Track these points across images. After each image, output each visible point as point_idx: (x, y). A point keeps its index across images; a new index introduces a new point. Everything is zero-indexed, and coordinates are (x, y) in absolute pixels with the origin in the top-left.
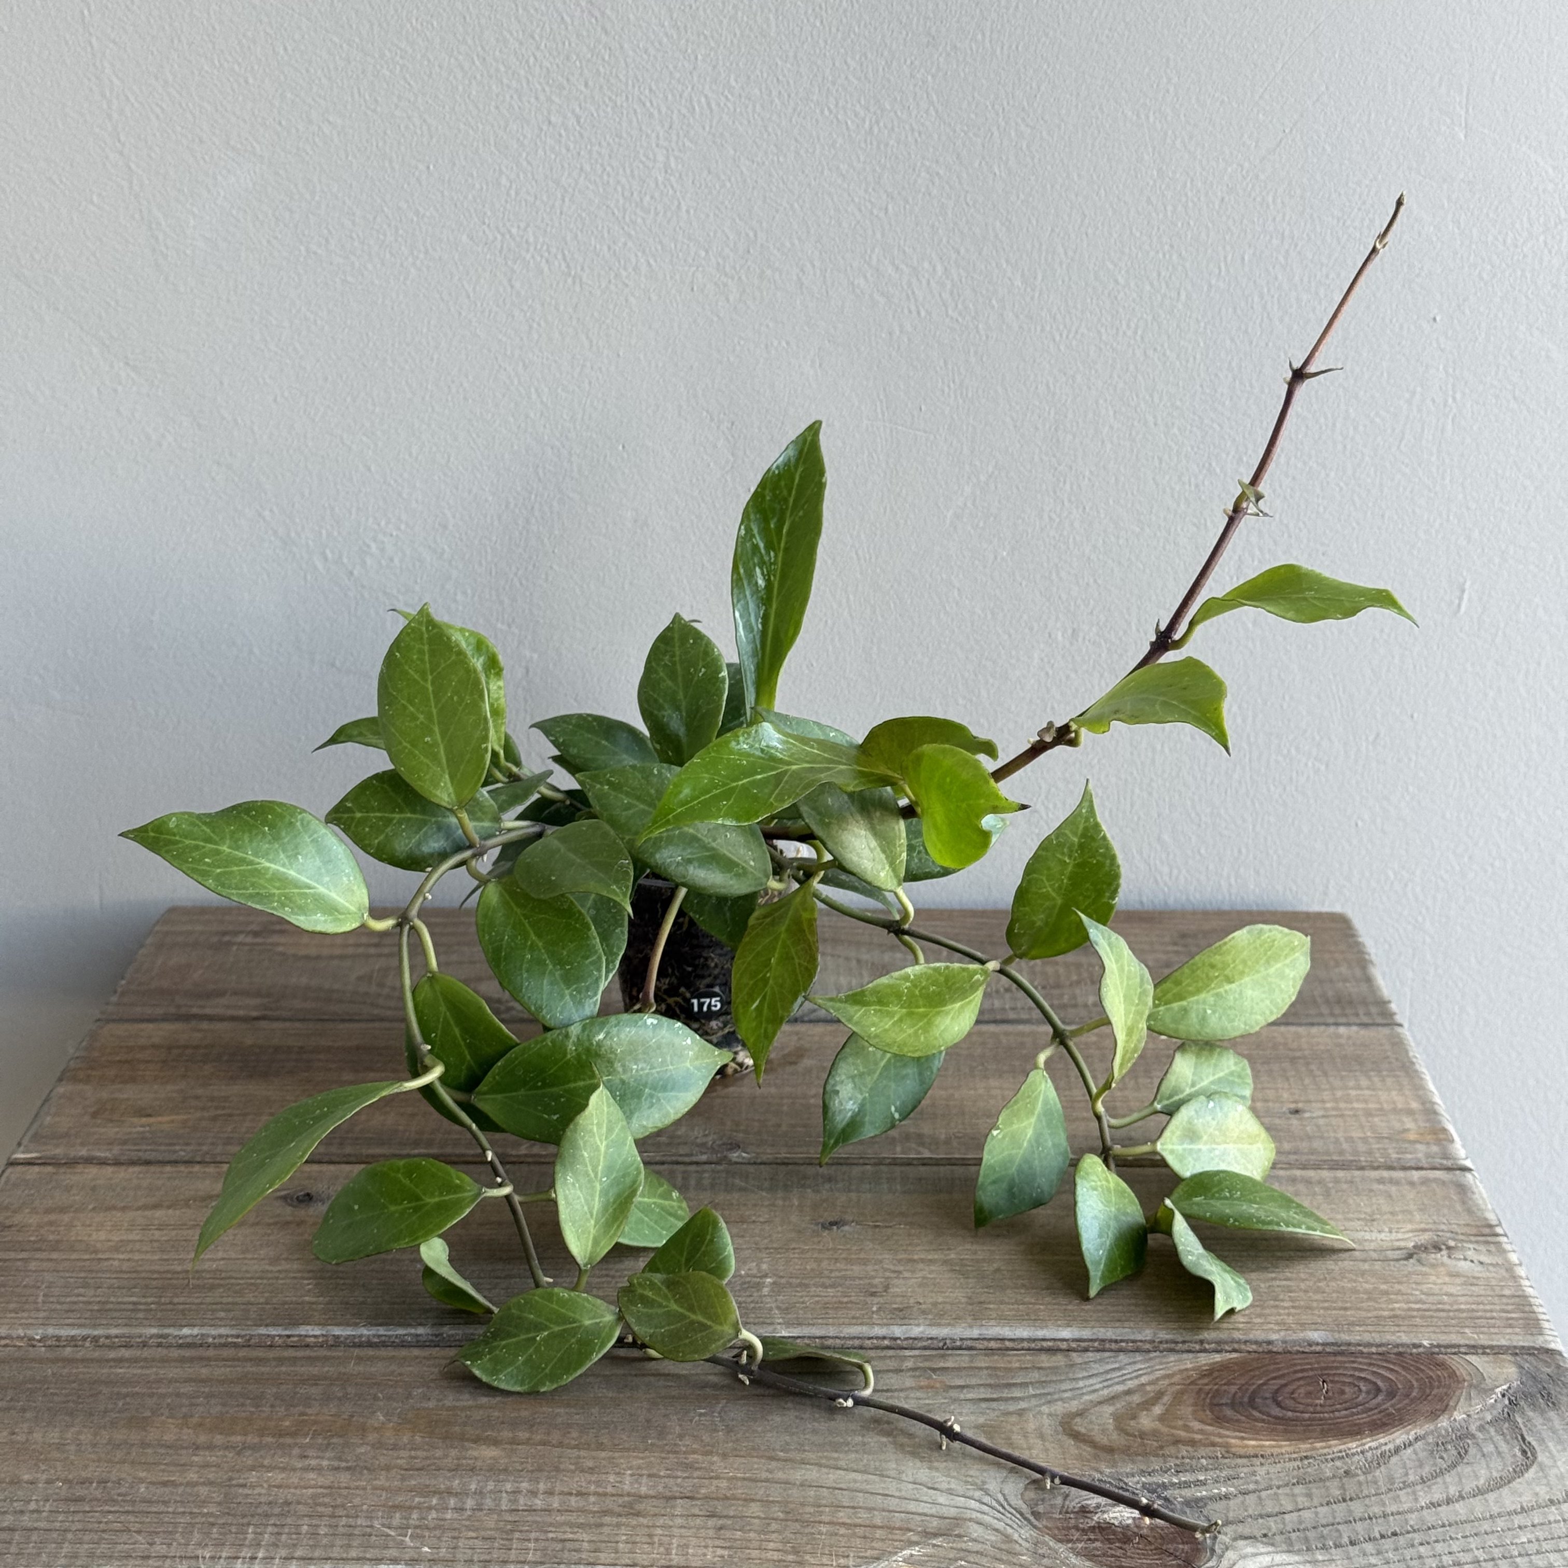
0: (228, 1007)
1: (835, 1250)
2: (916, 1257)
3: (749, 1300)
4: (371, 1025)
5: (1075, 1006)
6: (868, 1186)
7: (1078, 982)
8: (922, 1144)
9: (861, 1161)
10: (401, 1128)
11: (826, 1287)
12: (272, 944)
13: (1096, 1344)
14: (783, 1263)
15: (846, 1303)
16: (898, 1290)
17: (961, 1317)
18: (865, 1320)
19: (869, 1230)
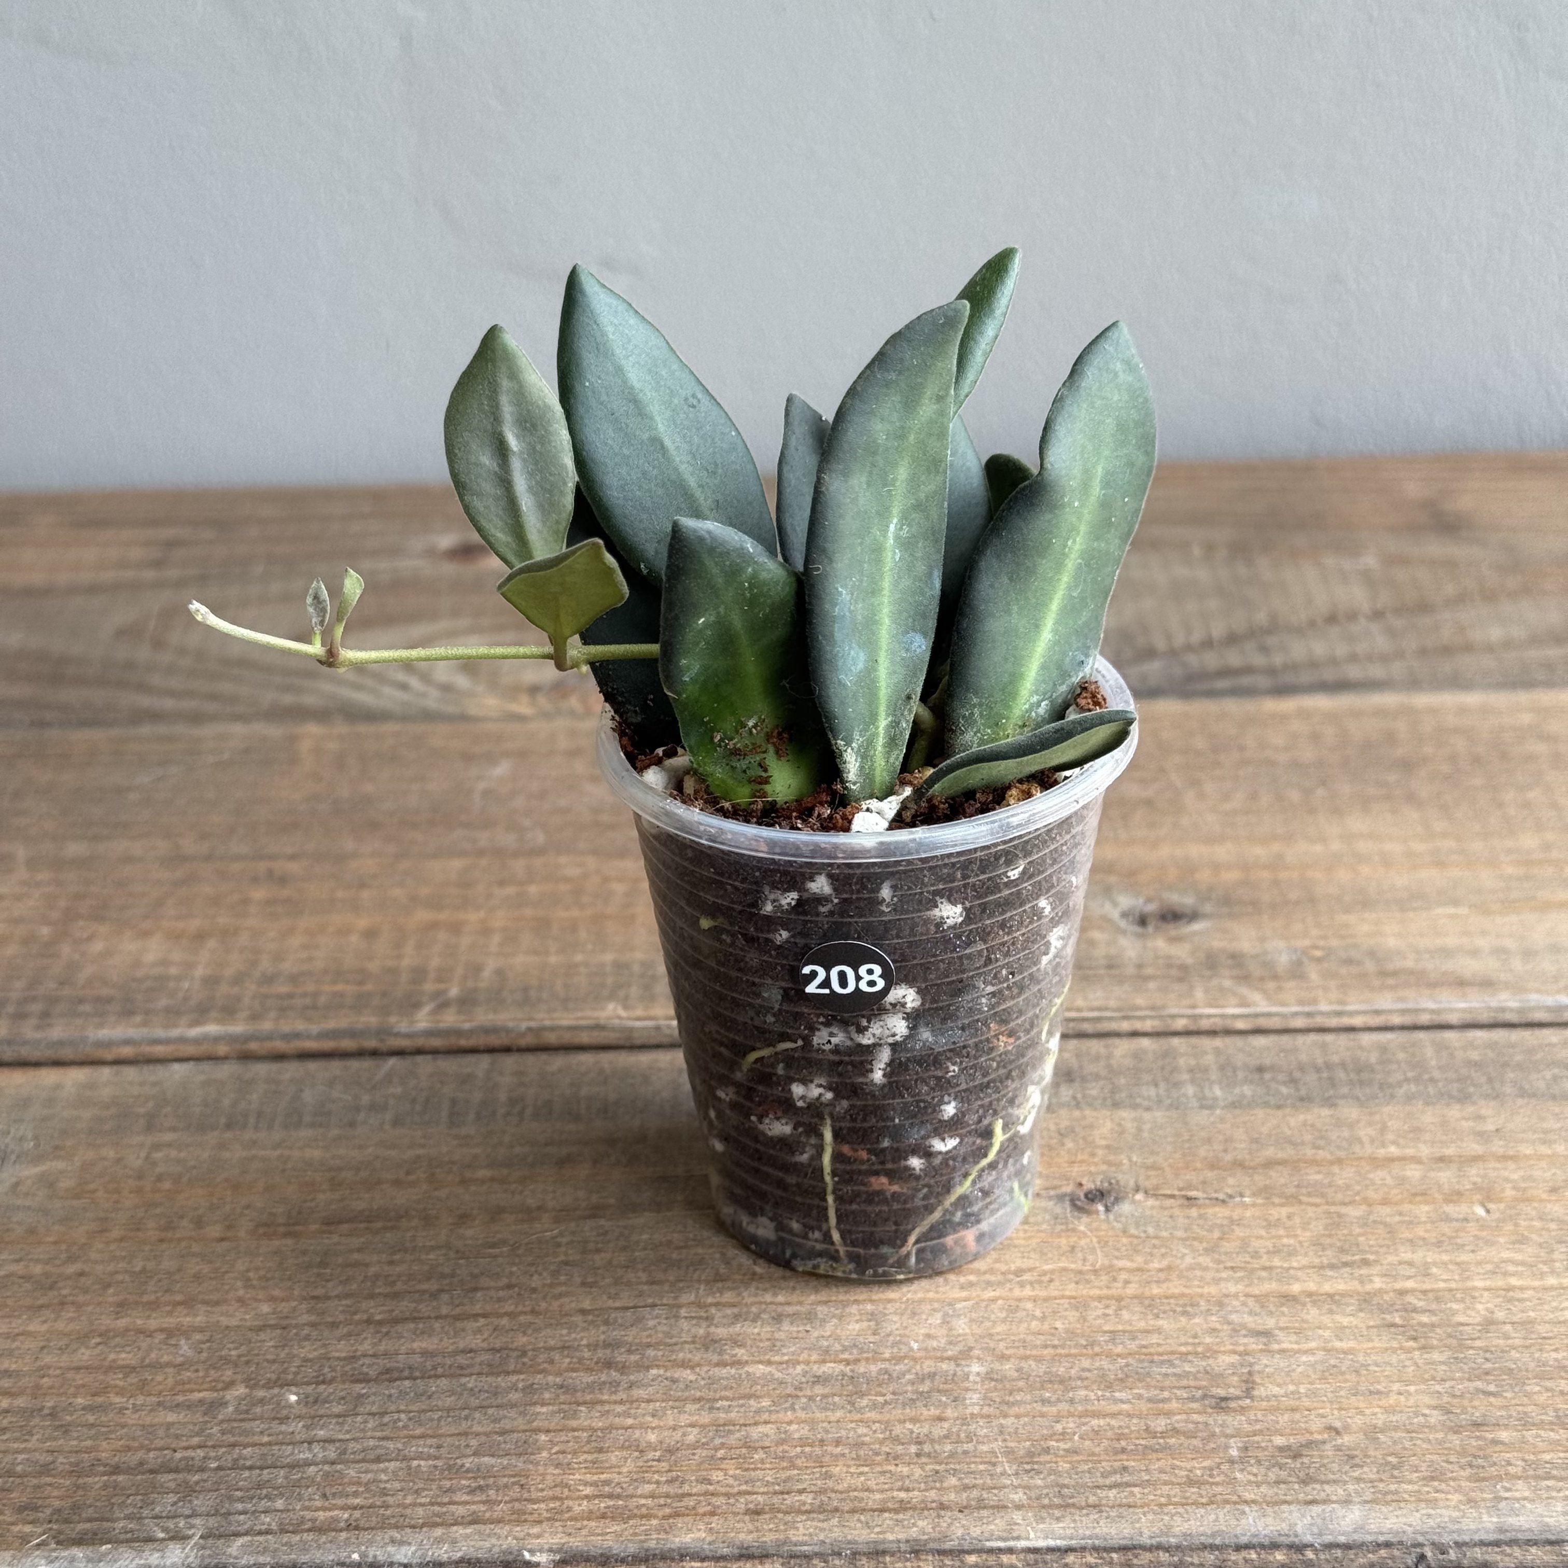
1: (1110, 1269)
2: (1296, 1288)
3: (938, 1431)
6: (1152, 1092)
8: (1245, 978)
9: (1125, 1026)
10: (173, 971)
11: (1109, 1386)
14: (1004, 1315)
15: (1164, 1434)
16: (1276, 1390)
17: (1442, 1474)
18: (1219, 1489)
19: (1177, 1212)
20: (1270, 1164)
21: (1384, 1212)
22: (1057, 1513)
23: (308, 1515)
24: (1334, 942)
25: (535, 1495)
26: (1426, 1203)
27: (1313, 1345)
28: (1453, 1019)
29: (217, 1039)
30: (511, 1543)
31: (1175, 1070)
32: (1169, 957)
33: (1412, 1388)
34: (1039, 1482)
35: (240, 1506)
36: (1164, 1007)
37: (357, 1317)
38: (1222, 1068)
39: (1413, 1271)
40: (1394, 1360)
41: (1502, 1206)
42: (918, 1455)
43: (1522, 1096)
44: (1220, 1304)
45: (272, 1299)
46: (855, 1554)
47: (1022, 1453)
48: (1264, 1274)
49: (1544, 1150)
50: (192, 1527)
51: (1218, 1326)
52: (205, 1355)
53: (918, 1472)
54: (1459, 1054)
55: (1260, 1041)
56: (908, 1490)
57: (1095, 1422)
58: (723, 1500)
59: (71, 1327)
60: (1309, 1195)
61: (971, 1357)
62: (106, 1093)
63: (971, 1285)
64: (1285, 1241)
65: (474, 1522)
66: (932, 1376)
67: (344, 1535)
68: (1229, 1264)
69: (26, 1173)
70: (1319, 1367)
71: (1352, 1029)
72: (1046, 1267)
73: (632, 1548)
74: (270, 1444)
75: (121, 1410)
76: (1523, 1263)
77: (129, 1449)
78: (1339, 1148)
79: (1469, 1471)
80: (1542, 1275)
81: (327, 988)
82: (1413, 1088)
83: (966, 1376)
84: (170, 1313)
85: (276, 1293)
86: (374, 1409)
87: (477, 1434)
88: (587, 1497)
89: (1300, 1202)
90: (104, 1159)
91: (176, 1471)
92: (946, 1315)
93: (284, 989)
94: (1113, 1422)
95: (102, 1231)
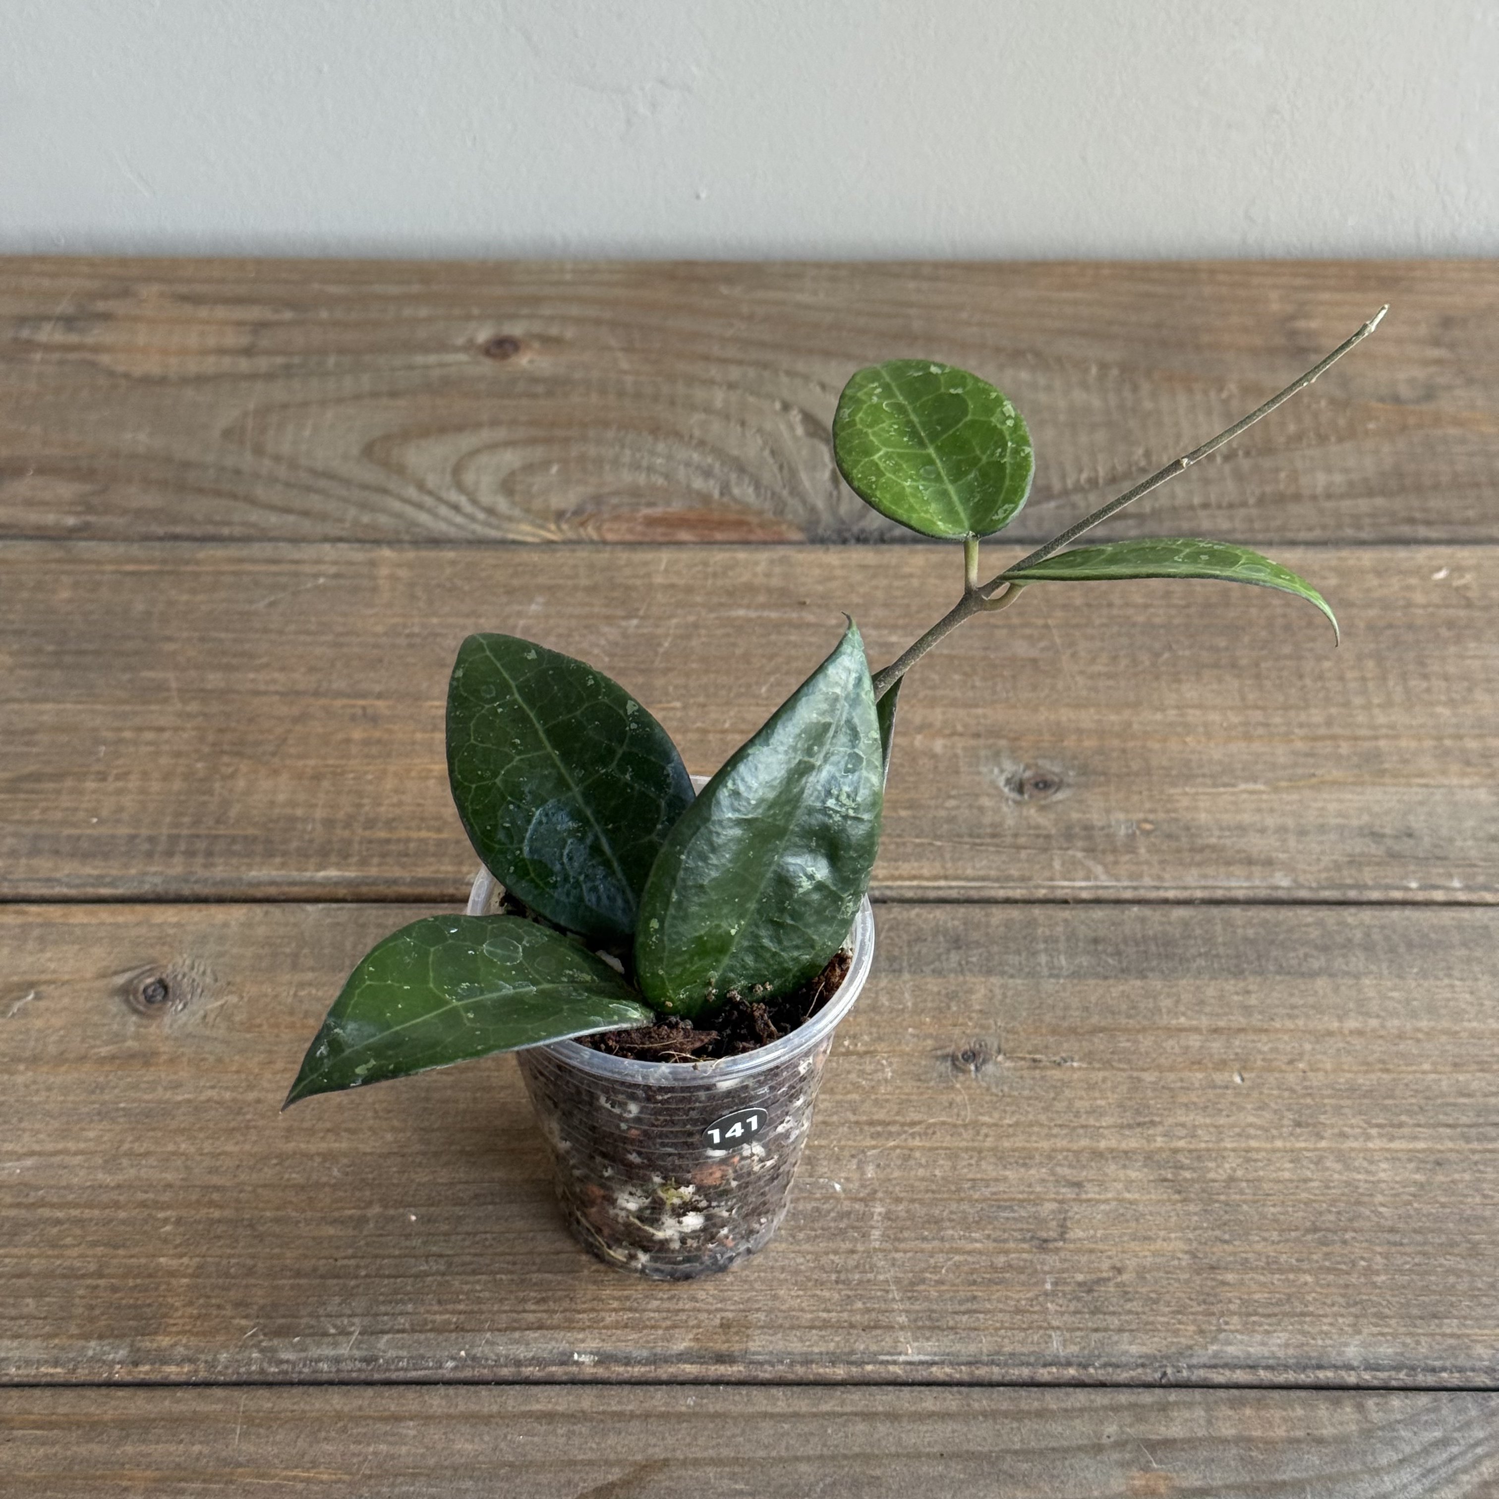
0: (29, 503)
1: (976, 1125)
2: (1103, 1144)
3: (851, 1263)
4: (244, 551)
5: (1297, 497)
6: (1016, 960)
7: (1299, 437)
8: (1090, 851)
9: (1001, 894)
10: (299, 812)
11: (968, 1228)
12: (96, 349)
13: (1402, 1375)
14: (899, 1162)
15: (1003, 1270)
16: (1081, 1234)
17: (1185, 1307)
18: (1036, 1317)
19: (1025, 1073)
20: (1095, 1030)
21: (1171, 1076)
22: (928, 1334)
23: (430, 1317)
24: (1161, 816)
25: (579, 1307)
26: (1199, 1070)
27: (1110, 1195)
28: (1240, 894)
29: (336, 884)
30: (564, 1346)
31: (1034, 939)
32: (1037, 827)
33: (1173, 1235)
34: (917, 1307)
35: (383, 1309)
36: (1030, 879)
37: (453, 1148)
38: (1068, 939)
39: (1183, 1132)
40: (1163, 1210)
41: (1253, 1075)
42: (837, 1282)
43: (1278, 973)
44: (1050, 1158)
45: (393, 1129)
46: (792, 1364)
47: (906, 1282)
48: (1081, 1131)
49: (1289, 1024)
50: (353, 1324)
51: (1046, 1177)
52: (350, 1178)
53: (836, 1296)
54: (1240, 931)
55: (1099, 913)
56: (829, 1311)
57: (957, 1258)
58: (706, 1315)
59: (255, 1149)
60: (1120, 1061)
61: (874, 1199)
62: (261, 931)
63: (879, 1134)
64: (1099, 1102)
65: (540, 1328)
66: (848, 1214)
67: (454, 1335)
68: (1060, 1122)
69: (209, 1007)
70: (1112, 1215)
71: (1166, 902)
72: (932, 1121)
73: (645, 1353)
74: (400, 1256)
75: (298, 1222)
76: (1260, 1128)
77: (306, 1257)
78: (1145, 1017)
79: (1203, 1307)
80: (1273, 1137)
81: (414, 835)
82: (1203, 963)
83: (872, 1214)
84: (323, 1138)
85: (396, 1123)
86: (469, 1228)
87: (540, 1254)
88: (615, 1310)
89: (1113, 1067)
90: (266, 995)
91: (337, 1277)
92: (860, 1161)
93: (383, 834)
94: (970, 1259)
95: (270, 1063)
